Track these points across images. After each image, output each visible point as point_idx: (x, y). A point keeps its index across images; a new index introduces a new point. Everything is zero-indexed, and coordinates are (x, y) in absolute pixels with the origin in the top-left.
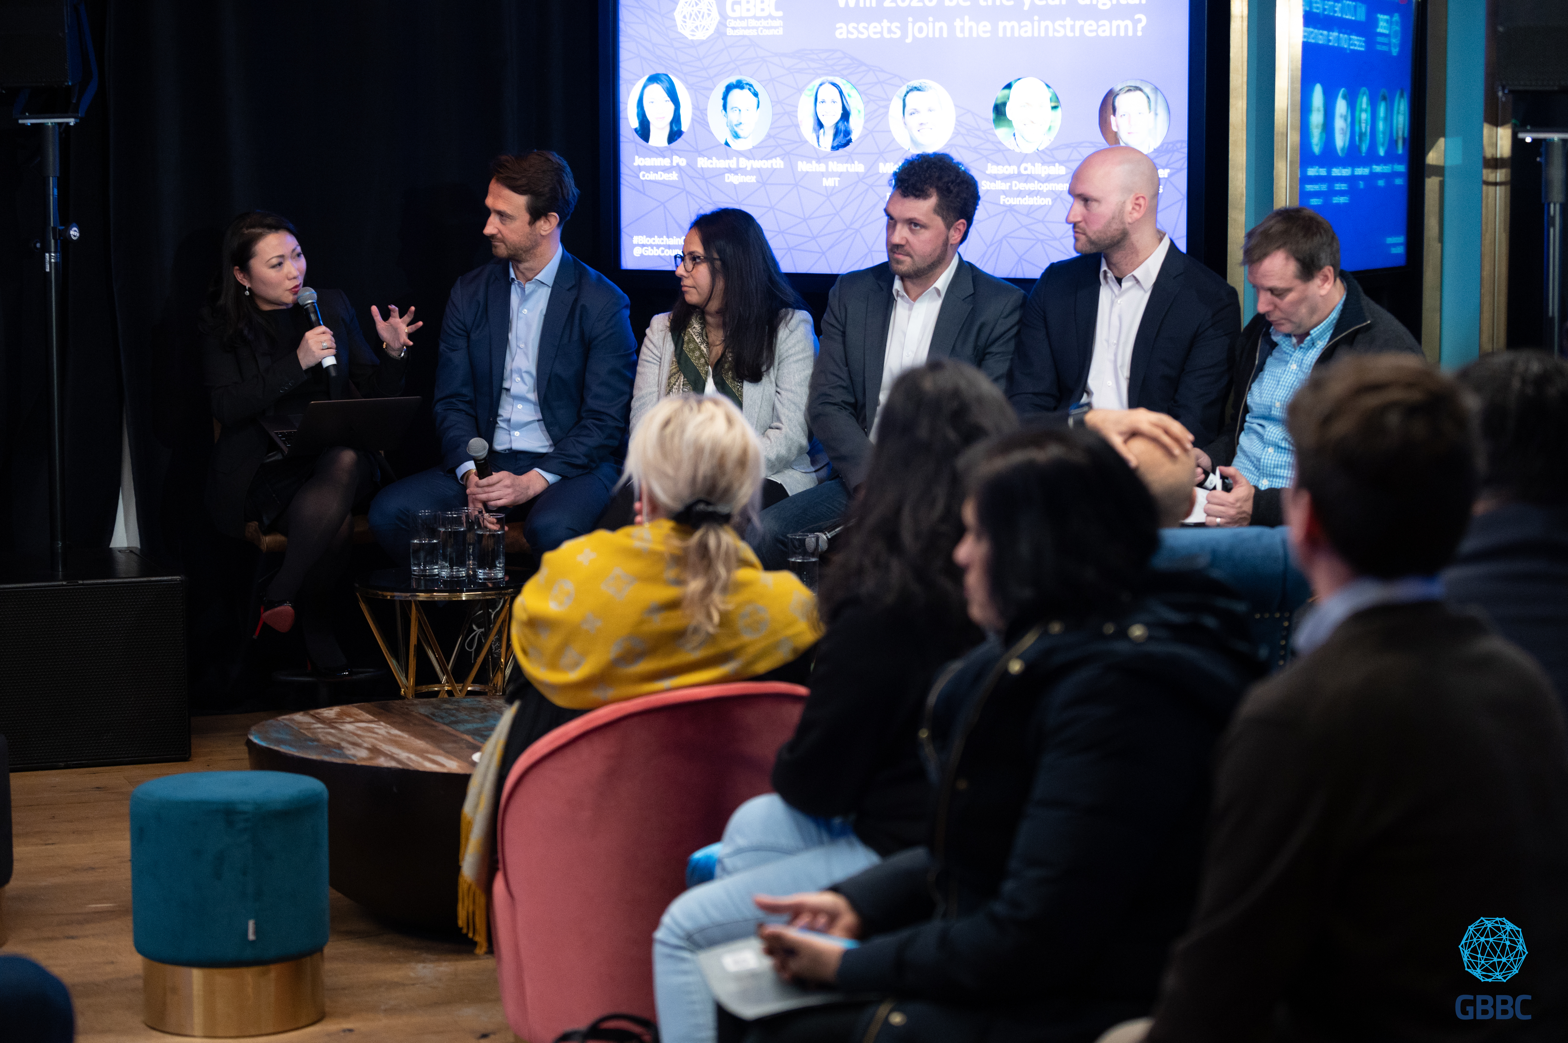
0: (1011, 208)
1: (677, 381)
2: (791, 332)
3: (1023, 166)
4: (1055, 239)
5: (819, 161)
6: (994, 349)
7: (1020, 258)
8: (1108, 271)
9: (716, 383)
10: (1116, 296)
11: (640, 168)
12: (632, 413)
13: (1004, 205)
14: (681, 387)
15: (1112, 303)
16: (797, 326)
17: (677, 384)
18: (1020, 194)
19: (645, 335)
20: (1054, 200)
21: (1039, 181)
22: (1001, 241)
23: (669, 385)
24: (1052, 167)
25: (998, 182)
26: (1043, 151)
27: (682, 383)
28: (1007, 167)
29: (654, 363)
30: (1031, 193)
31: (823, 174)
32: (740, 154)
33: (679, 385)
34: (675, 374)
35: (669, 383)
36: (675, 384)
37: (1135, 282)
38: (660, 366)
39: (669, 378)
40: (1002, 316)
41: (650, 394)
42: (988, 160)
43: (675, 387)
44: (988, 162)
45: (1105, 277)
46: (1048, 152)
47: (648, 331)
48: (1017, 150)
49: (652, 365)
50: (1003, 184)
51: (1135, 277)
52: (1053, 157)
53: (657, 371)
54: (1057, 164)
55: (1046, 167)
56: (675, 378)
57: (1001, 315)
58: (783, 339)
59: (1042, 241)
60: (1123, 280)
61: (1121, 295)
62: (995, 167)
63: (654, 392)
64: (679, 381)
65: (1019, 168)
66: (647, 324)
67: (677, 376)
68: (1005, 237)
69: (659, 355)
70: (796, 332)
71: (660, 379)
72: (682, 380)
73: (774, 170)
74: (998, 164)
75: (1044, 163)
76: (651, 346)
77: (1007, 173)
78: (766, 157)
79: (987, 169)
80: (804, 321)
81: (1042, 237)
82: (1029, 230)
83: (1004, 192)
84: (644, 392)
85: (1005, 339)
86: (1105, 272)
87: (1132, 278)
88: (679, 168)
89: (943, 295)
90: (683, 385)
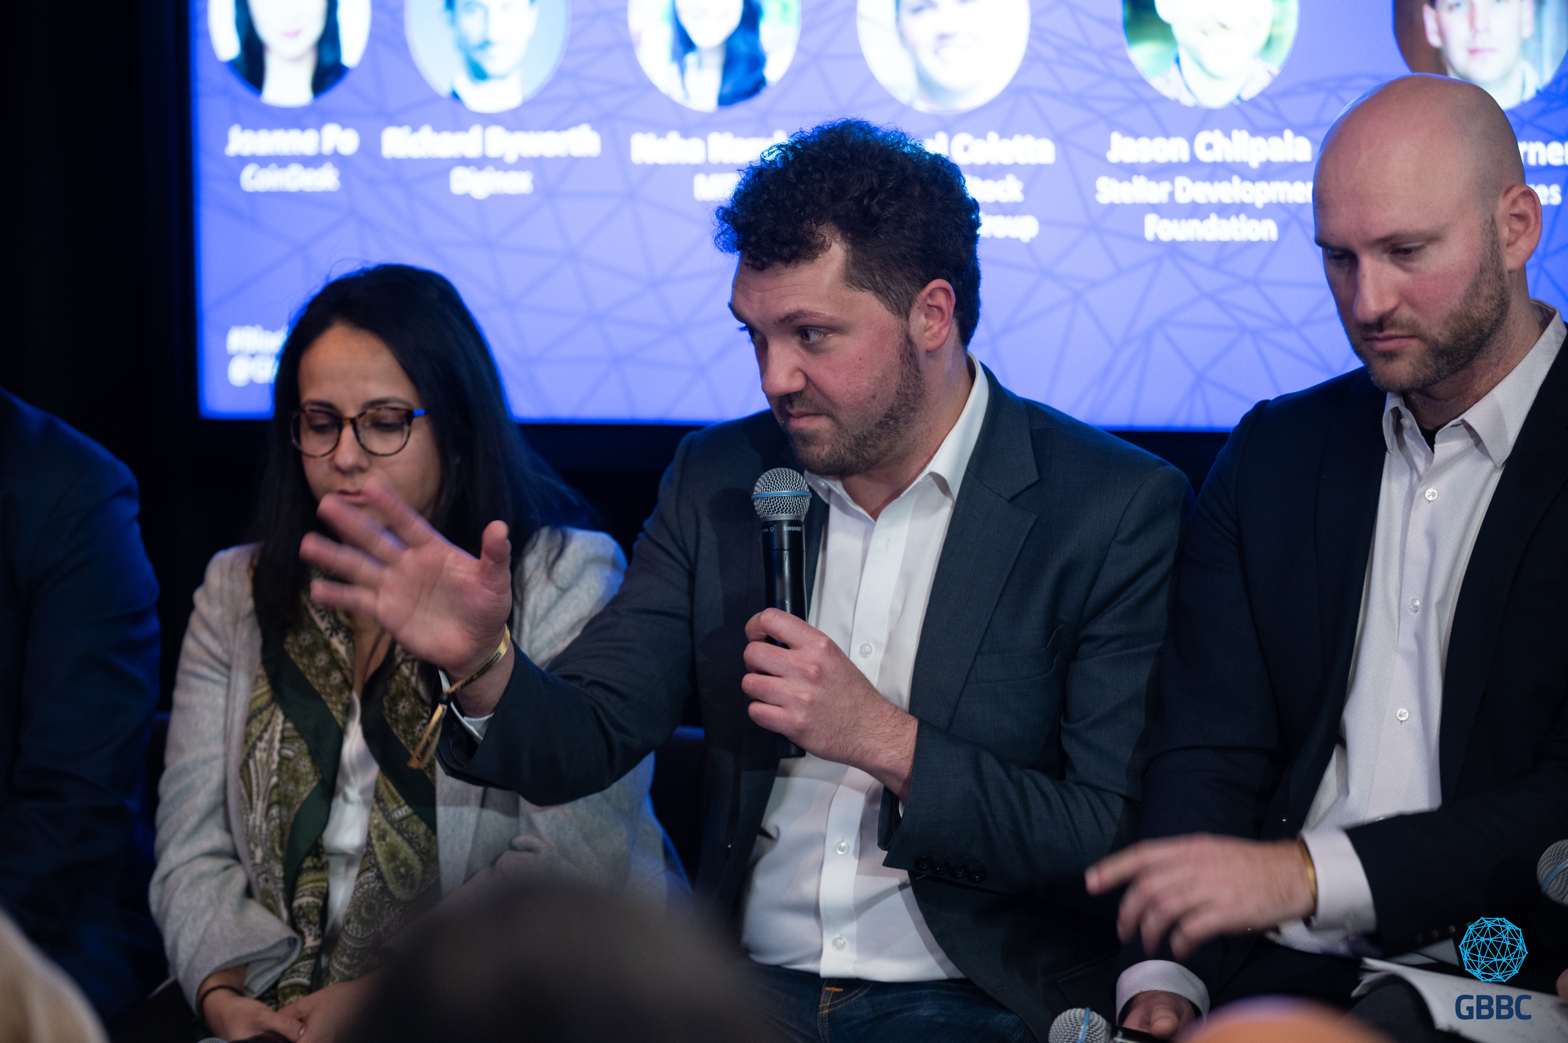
0: (1174, 249)
1: (265, 730)
2: (563, 591)
3: (1203, 138)
4: (1286, 326)
5: (686, 133)
6: (1103, 627)
7: (1200, 379)
8: (1404, 410)
9: (368, 735)
10: (1420, 478)
11: (243, 161)
12: (161, 812)
13: (1157, 242)
14: (277, 745)
15: (1411, 496)
16: (578, 576)
17: (266, 736)
18: (1196, 211)
19: (190, 607)
20: (1283, 228)
21: (1244, 178)
22: (1148, 336)
23: (246, 742)
24: (1275, 140)
25: (1140, 181)
26: (1253, 102)
27: (278, 736)
28: (1160, 141)
29: (215, 682)
30: (1224, 210)
31: (696, 169)
32: (488, 120)
33: (271, 741)
34: (261, 710)
35: (247, 735)
36: (260, 738)
37: (1471, 441)
38: (228, 686)
39: (249, 720)
40: (1120, 537)
41: (205, 762)
42: (1112, 124)
43: (262, 745)
44: (1112, 130)
45: (1398, 429)
46: (1266, 104)
47: (199, 596)
48: (1187, 100)
49: (210, 686)
50: (1153, 185)
51: (1469, 428)
52: (1278, 115)
53: (221, 701)
54: (1288, 133)
55: (1260, 141)
56: (261, 721)
57: (1115, 535)
58: (540, 612)
59: (1255, 333)
60: (1438, 437)
61: (1434, 474)
62: (1129, 141)
63: (215, 758)
64: (270, 729)
65: (1191, 142)
66: (198, 579)
67: (265, 715)
68: (1161, 323)
69: (225, 658)
70: (575, 591)
71: (229, 720)
72: (279, 728)
73: (571, 163)
74: (1136, 135)
75: (1255, 131)
76: (205, 637)
77: (1162, 158)
78: (558, 125)
79: (1108, 148)
80: (596, 560)
81: (1251, 322)
82: (1221, 304)
83: (1155, 208)
84: (187, 758)
85: (1131, 601)
86: (1397, 414)
87: (1462, 428)
88: (337, 159)
89: (955, 489)
90: (283, 740)
